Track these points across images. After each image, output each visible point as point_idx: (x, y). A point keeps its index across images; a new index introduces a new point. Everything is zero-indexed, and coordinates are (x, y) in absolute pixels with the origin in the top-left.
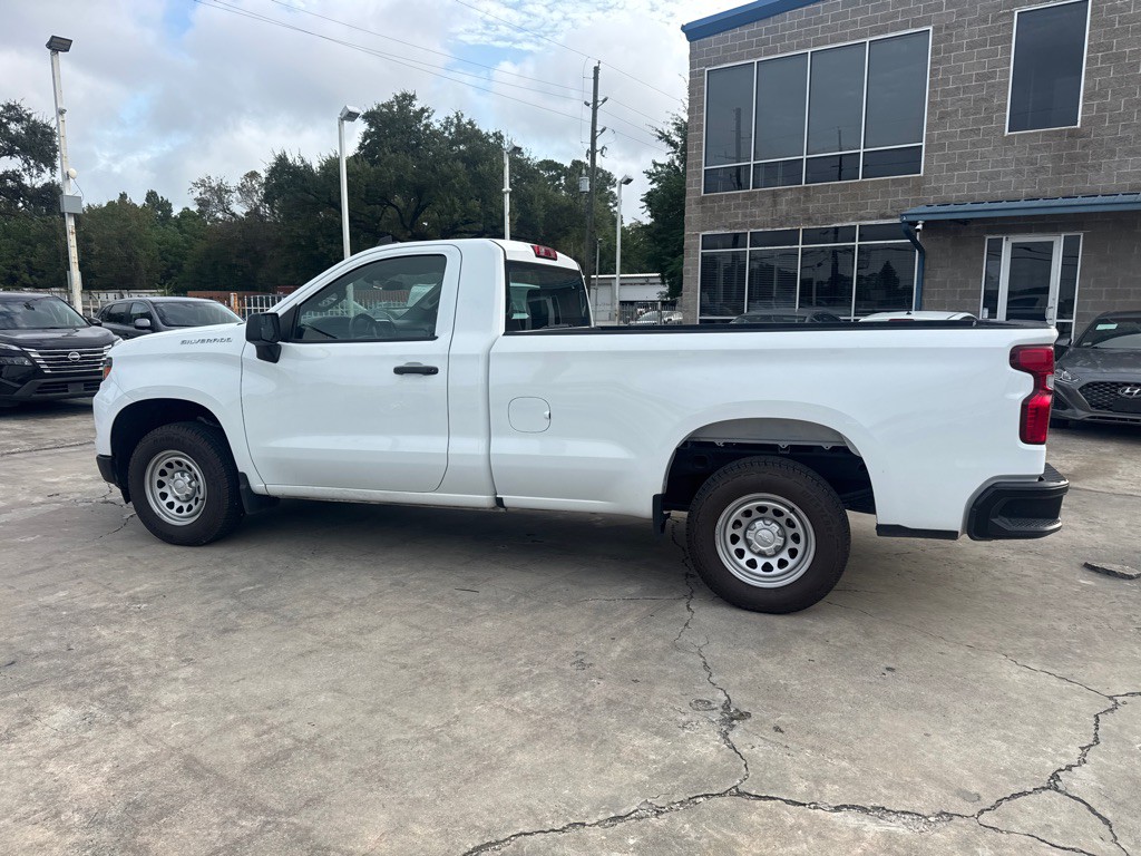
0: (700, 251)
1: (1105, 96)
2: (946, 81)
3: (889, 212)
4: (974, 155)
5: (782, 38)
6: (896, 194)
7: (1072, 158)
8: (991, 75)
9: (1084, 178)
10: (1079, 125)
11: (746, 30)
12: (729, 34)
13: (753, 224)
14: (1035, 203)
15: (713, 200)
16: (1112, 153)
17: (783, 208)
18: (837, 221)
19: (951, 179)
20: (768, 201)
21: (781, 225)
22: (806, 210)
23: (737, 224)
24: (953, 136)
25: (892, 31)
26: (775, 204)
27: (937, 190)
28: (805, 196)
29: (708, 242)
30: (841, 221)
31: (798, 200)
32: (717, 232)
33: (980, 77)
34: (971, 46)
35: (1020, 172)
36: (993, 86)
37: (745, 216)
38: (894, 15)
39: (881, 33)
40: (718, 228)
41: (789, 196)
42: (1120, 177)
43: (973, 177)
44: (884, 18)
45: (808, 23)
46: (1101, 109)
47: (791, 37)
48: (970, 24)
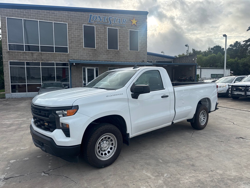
0: (9, 66)
1: (99, 44)
2: (71, 35)
3: (62, 60)
4: (78, 51)
5: (31, 15)
6: (63, 57)
7: (95, 54)
8: (80, 36)
9: (97, 58)
10: (96, 48)
11: (19, 10)
12: (14, 10)
13: (26, 60)
14: (90, 61)
15: (12, 52)
16: (101, 54)
17: (35, 56)
18: (50, 61)
19: (74, 55)
20: (30, 55)
21: (35, 61)
22: (41, 58)
23: (21, 59)
24: (74, 46)
25: (59, 22)
26: (32, 55)
27: (72, 57)
28: (41, 55)
29: (11, 63)
30: (51, 61)
31: (39, 55)
32: (15, 61)
33: (78, 36)
34: (76, 29)
35: (87, 55)
36: (80, 38)
37: (23, 57)
38: (59, 19)
39: (56, 21)
40: (15, 60)
41: (36, 54)
42: (103, 58)
43: (79, 55)
44: (56, 18)
45: (38, 14)
46: (99, 46)
47: (33, 16)
48: (75, 25)
